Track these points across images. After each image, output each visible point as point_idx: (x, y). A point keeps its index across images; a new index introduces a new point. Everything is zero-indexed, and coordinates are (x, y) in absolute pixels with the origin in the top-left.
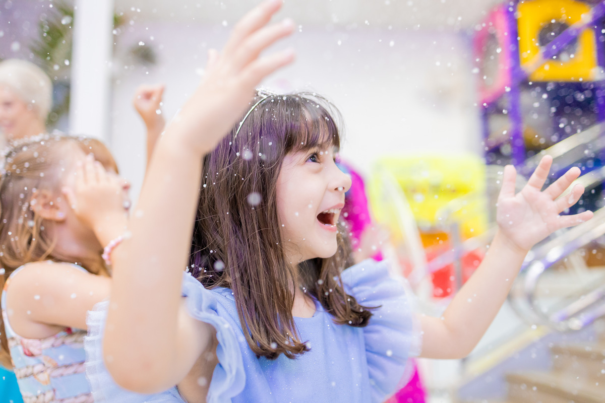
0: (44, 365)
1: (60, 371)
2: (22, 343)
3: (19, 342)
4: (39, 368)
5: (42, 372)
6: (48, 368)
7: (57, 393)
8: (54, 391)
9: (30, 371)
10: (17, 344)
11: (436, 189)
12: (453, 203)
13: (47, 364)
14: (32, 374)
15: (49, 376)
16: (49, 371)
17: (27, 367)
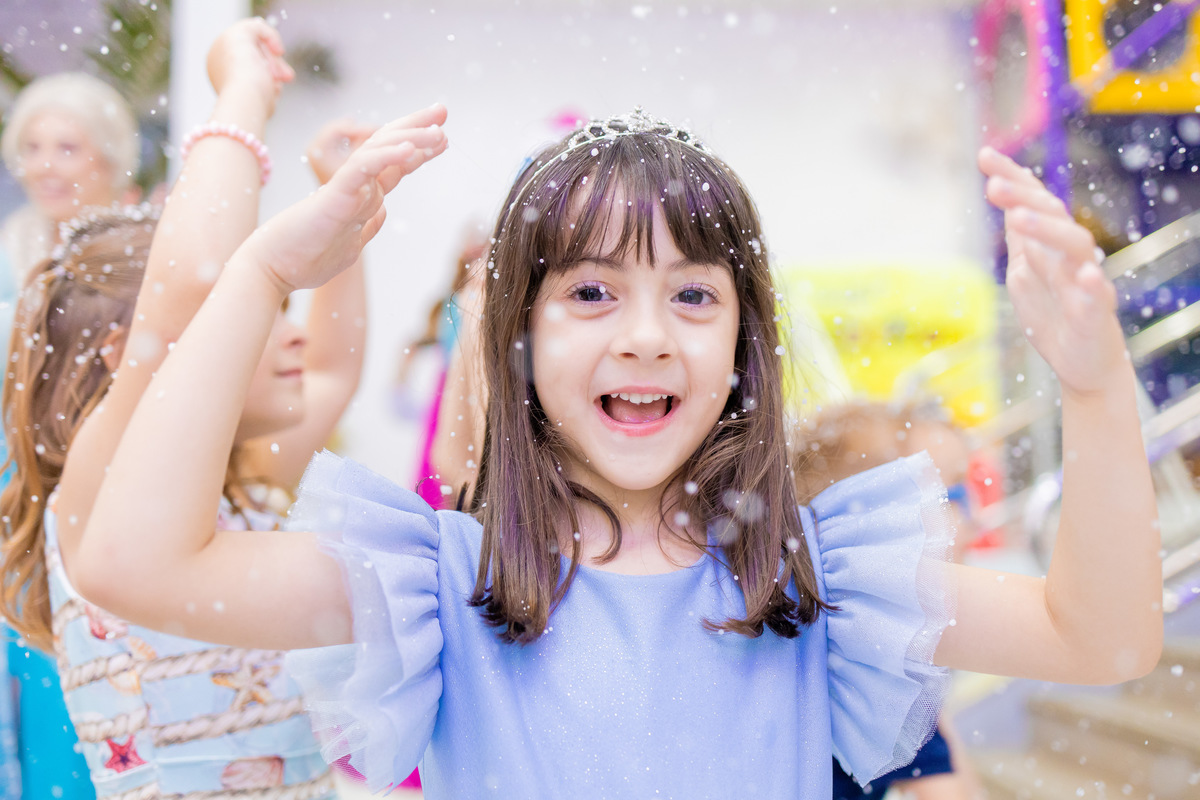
0: (130, 655)
1: (161, 669)
2: (88, 612)
3: (83, 610)
4: (120, 661)
5: (125, 670)
6: (138, 662)
7: (153, 712)
8: (148, 708)
9: (100, 669)
10: (81, 614)
11: (897, 332)
12: (932, 361)
13: (137, 655)
14: (104, 675)
15: (140, 677)
16: (139, 668)
17: (96, 661)
